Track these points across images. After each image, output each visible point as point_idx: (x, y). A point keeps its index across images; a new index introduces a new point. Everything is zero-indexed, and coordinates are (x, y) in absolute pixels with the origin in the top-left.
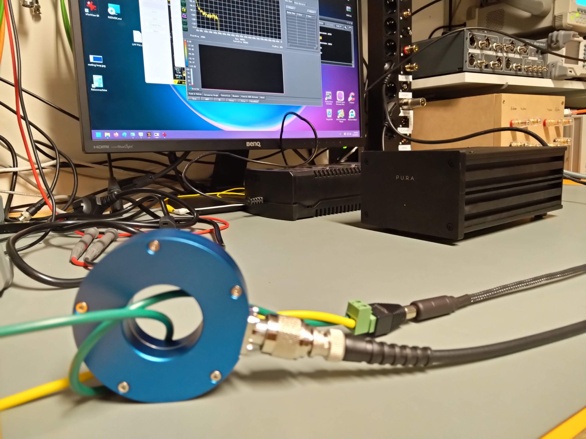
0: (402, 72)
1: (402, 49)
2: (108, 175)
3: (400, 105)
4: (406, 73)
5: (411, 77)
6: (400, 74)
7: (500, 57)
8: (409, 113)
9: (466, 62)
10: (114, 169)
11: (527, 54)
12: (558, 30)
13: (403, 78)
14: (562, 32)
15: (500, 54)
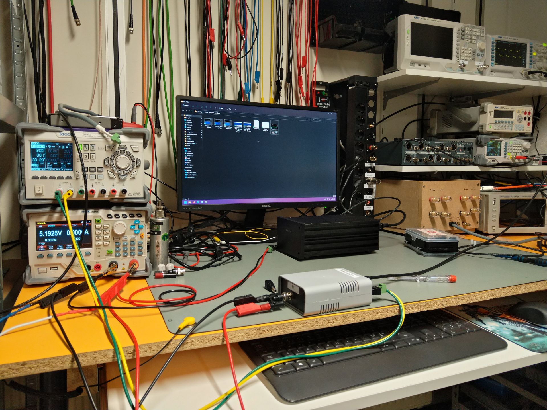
0: (367, 162)
1: (367, 147)
2: (188, 217)
3: (366, 181)
4: (370, 162)
5: (374, 164)
6: (366, 162)
7: (431, 155)
8: (373, 186)
9: (404, 159)
10: (192, 215)
11: (456, 151)
12: (482, 135)
13: (368, 165)
14: (484, 136)
15: (431, 153)
